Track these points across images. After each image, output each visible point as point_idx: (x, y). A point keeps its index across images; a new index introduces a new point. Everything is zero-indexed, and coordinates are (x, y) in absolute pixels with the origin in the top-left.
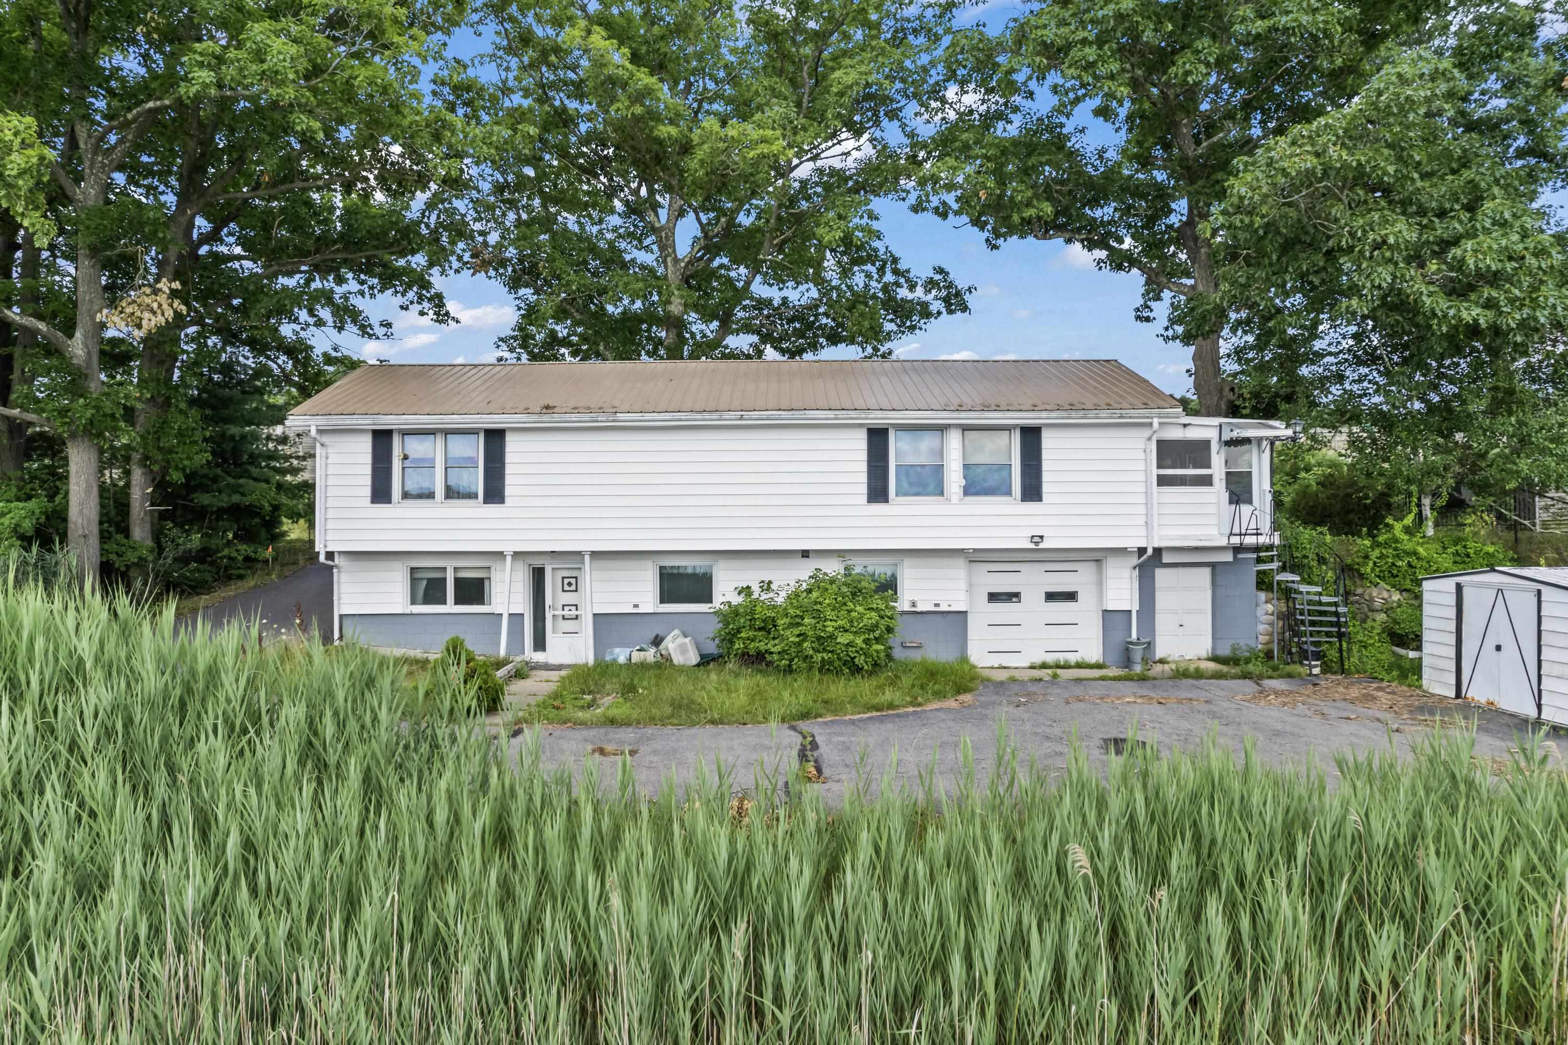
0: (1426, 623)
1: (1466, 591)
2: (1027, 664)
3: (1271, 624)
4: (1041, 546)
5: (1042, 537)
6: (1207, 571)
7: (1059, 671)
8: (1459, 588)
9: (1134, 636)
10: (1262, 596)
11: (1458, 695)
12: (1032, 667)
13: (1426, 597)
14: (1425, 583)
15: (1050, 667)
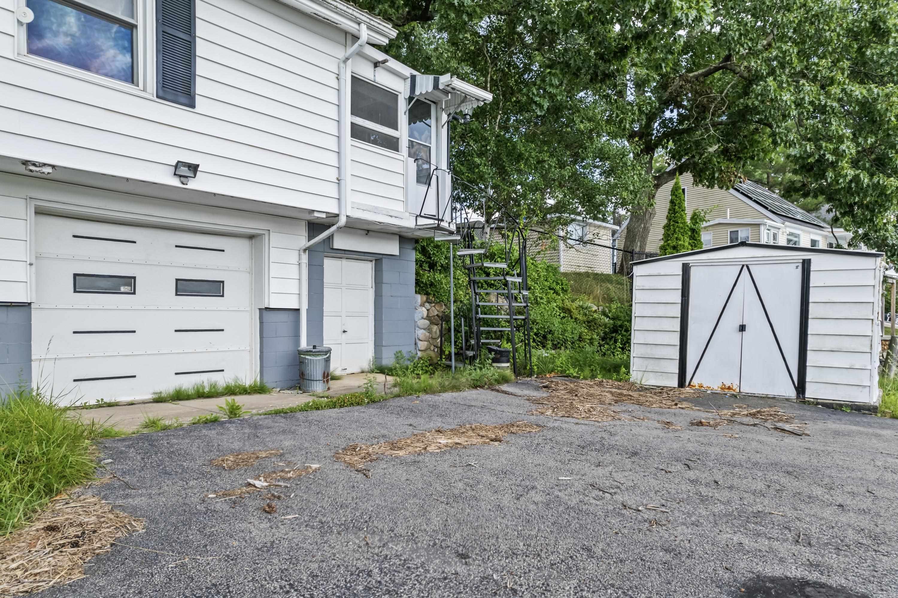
0: (637, 310)
1: (694, 272)
2: (149, 396)
3: (429, 329)
4: (193, 185)
5: (194, 168)
6: (368, 268)
7: (240, 400)
8: (686, 269)
9: (304, 344)
10: (419, 298)
11: (682, 383)
12: (159, 400)
13: (637, 283)
14: (635, 268)
15: (188, 397)
